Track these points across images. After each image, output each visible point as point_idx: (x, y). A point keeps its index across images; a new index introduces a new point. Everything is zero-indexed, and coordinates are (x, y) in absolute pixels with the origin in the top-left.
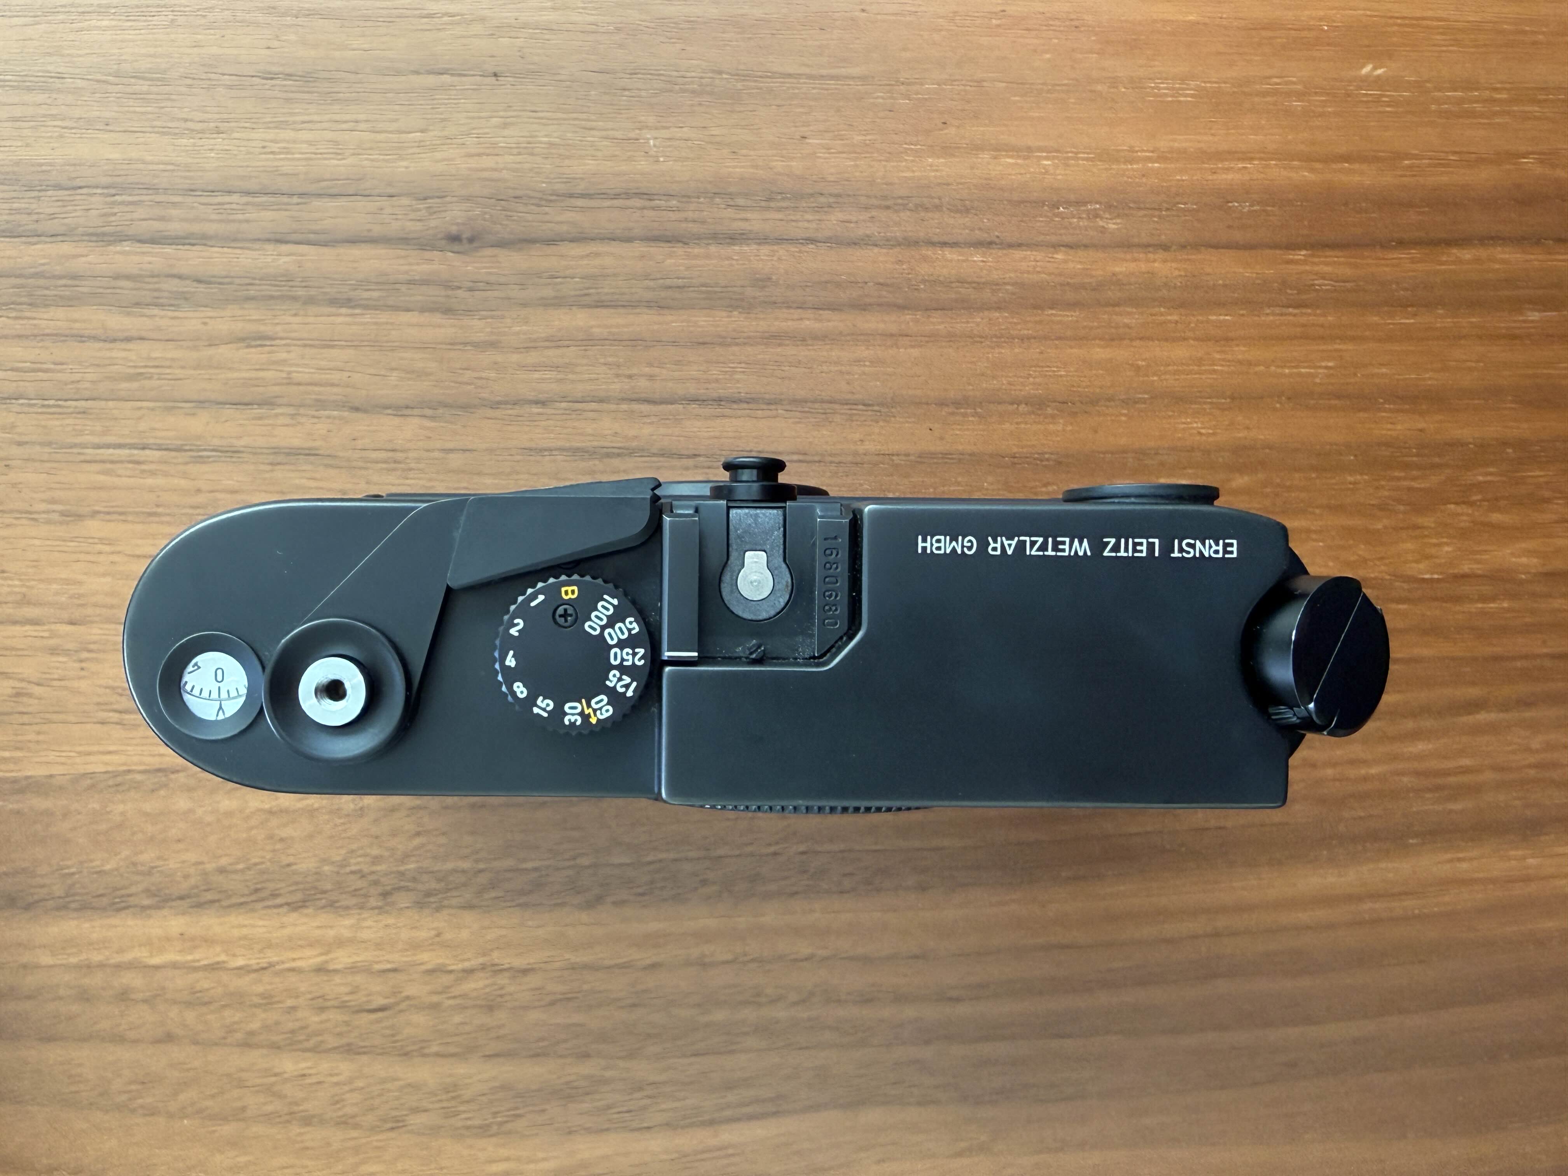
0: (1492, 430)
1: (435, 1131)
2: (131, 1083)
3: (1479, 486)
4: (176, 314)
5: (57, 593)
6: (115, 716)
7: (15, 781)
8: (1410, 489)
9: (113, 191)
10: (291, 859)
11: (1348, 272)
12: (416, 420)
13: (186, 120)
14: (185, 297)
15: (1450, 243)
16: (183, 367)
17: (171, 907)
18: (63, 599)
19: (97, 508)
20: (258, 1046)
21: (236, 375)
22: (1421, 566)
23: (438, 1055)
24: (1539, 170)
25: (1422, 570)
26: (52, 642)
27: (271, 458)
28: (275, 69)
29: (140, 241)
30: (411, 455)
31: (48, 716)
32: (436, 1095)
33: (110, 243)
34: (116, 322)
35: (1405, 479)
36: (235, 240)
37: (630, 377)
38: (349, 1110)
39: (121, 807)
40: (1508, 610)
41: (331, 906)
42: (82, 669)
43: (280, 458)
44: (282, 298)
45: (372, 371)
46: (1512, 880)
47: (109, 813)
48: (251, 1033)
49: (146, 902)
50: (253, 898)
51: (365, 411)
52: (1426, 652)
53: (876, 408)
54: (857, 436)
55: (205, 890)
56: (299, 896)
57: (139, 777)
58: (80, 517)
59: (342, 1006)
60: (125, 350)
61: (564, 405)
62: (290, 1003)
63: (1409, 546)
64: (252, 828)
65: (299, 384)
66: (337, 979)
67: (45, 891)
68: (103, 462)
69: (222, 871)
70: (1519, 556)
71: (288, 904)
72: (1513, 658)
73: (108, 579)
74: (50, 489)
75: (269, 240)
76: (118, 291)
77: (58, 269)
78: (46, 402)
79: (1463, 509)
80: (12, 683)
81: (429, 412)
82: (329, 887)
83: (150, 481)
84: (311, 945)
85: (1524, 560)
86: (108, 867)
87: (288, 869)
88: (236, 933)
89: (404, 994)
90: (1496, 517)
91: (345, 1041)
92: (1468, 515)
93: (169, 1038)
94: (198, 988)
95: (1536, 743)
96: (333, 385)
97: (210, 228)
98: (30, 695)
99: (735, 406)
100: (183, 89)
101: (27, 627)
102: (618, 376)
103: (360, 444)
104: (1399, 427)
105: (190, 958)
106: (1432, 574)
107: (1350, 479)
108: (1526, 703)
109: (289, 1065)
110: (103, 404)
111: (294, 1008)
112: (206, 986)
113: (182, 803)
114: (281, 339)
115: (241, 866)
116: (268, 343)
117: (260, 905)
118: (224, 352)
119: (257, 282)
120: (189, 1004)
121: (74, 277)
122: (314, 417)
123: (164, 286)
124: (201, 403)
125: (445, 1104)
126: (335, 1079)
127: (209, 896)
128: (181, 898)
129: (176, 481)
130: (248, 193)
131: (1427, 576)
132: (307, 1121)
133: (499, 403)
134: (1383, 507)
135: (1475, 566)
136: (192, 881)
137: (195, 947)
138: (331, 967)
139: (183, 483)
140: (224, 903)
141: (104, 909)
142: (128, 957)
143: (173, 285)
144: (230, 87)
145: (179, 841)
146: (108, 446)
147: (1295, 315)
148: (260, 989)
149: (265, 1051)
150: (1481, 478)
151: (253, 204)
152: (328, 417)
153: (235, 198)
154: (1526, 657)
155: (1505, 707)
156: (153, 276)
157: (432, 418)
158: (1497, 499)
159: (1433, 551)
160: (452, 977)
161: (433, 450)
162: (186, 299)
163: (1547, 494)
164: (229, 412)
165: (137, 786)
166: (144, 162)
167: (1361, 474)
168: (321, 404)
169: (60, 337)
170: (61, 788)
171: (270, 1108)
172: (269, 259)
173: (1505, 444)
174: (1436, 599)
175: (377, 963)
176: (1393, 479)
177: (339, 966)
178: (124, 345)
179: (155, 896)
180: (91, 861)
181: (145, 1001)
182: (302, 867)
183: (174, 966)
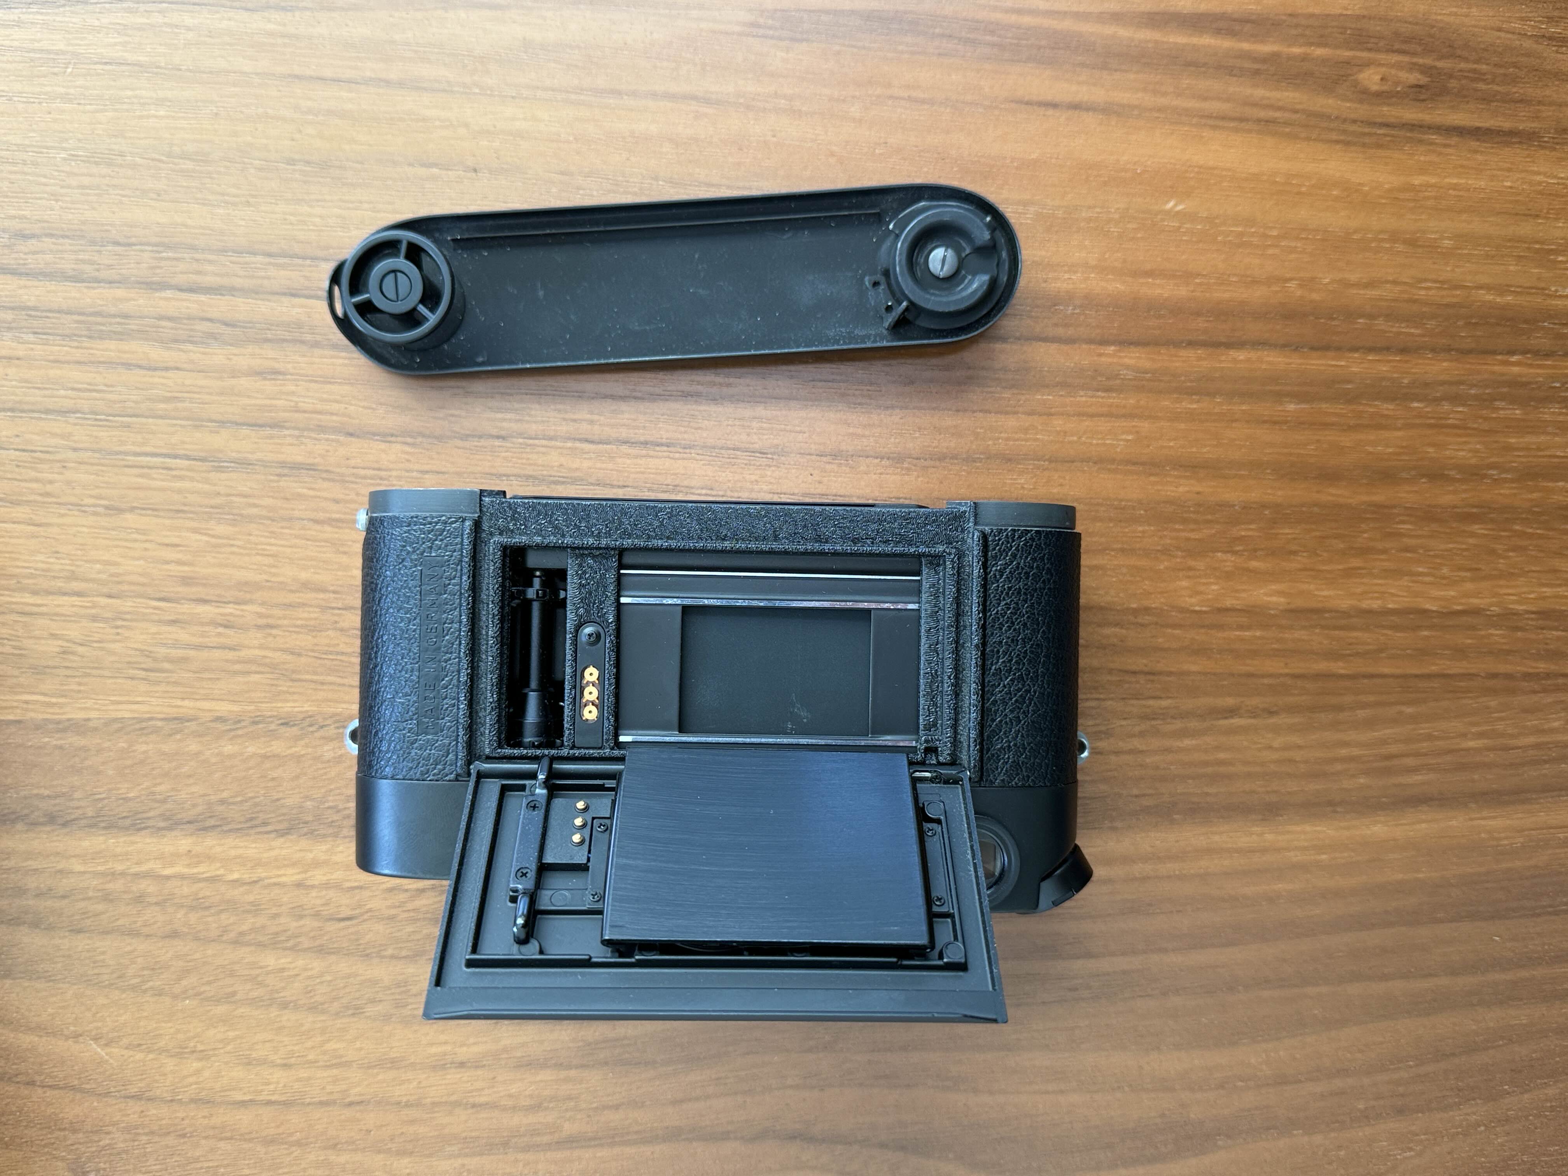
0: (1254, 495)
1: (387, 1018)
2: (143, 969)
3: (1241, 539)
4: (207, 350)
5: (99, 572)
6: (143, 674)
7: (59, 722)
8: (1188, 539)
9: (161, 249)
10: (281, 795)
11: (1148, 365)
12: (398, 447)
13: (223, 194)
14: (213, 336)
15: (1229, 345)
16: (210, 394)
17: (182, 829)
18: (103, 576)
19: (135, 504)
20: (248, 944)
21: (253, 402)
22: (1193, 600)
23: (392, 957)
24: (1299, 293)
25: (1192, 602)
26: (93, 611)
27: (279, 471)
28: (297, 157)
29: (181, 290)
30: (394, 473)
31: (88, 671)
32: (390, 989)
33: (156, 290)
34: (157, 354)
35: (1183, 530)
36: (257, 293)
37: (575, 421)
38: (318, 998)
39: (144, 748)
40: (1259, 638)
41: (312, 833)
42: (118, 634)
43: (286, 471)
44: (295, 341)
45: (366, 404)
46: (1252, 851)
47: (134, 751)
48: (241, 934)
49: (162, 824)
50: (249, 824)
51: (358, 437)
52: (1194, 668)
53: (769, 456)
54: (753, 478)
55: (210, 817)
56: (284, 825)
57: (159, 724)
58: (121, 511)
59: (317, 915)
60: (164, 377)
61: (521, 440)
62: (274, 910)
63: (1184, 583)
64: (250, 768)
65: (305, 412)
66: (314, 893)
67: (80, 812)
68: (142, 467)
69: (222, 802)
70: (1271, 595)
71: (276, 831)
72: (1263, 676)
73: (142, 562)
74: (97, 487)
75: (284, 294)
76: (161, 330)
77: (113, 310)
78: (98, 417)
79: (1229, 556)
80: (60, 643)
81: (409, 440)
82: (310, 818)
83: (178, 485)
84: (294, 865)
85: (1274, 599)
86: (131, 795)
87: (278, 803)
88: (233, 853)
89: (368, 907)
90: (1254, 564)
91: (318, 943)
92: (1232, 561)
93: (174, 935)
94: (201, 896)
95: (1276, 744)
96: (332, 414)
97: (238, 282)
98: (73, 653)
99: (658, 448)
100: (222, 169)
101: (75, 598)
102: (564, 419)
103: (352, 462)
104: (1181, 489)
105: (195, 870)
106: (1202, 606)
107: (1140, 529)
108: (1271, 713)
109: (270, 960)
110: (144, 420)
111: (276, 916)
112: (208, 894)
113: (193, 746)
114: (292, 374)
115: (239, 799)
116: (281, 377)
117: (253, 831)
118: (244, 382)
119: (273, 328)
120: (192, 908)
121: (126, 316)
122: (316, 439)
123: (197, 327)
124: (222, 423)
125: (397, 997)
126: (310, 973)
127: (212, 822)
128: (189, 822)
129: (200, 485)
130: (270, 255)
131: (1197, 608)
132: (285, 1006)
133: (468, 436)
134: (1166, 551)
135: (1234, 602)
136: (199, 809)
137: (199, 863)
138: (309, 883)
139: (207, 487)
140: (225, 828)
141: (127, 829)
142: (144, 868)
143: (205, 326)
144: (260, 169)
145: (190, 776)
146: (146, 454)
147: (1103, 398)
148: (251, 898)
149: (253, 948)
150: (1243, 533)
151: (275, 265)
152: (327, 440)
153: (260, 258)
154: (1271, 676)
155: (1253, 713)
156: (189, 319)
157: (413, 445)
158: (1255, 550)
159: (1202, 588)
160: (408, 894)
161: (412, 471)
162: (216, 339)
163: (1294, 548)
164: (245, 431)
165: (156, 731)
166: (186, 226)
167: (1149, 525)
168: (322, 429)
169: (110, 364)
170: (96, 729)
171: (255, 994)
172: (284, 309)
173: (1264, 506)
174: (1203, 627)
175: (348, 881)
176: (1175, 530)
177: (316, 883)
178: (164, 373)
179: (168, 819)
180: (119, 789)
181: (156, 903)
182: (289, 802)
183: (182, 877)
